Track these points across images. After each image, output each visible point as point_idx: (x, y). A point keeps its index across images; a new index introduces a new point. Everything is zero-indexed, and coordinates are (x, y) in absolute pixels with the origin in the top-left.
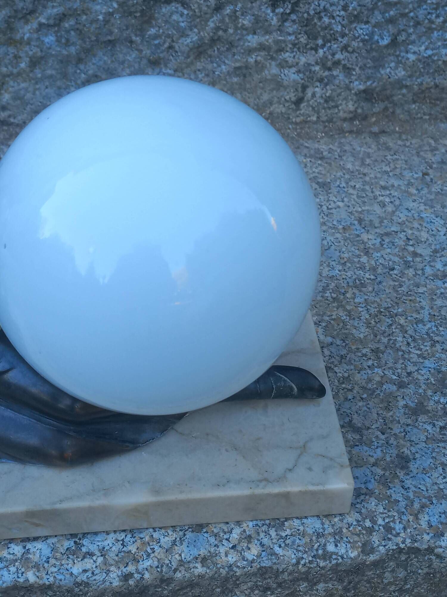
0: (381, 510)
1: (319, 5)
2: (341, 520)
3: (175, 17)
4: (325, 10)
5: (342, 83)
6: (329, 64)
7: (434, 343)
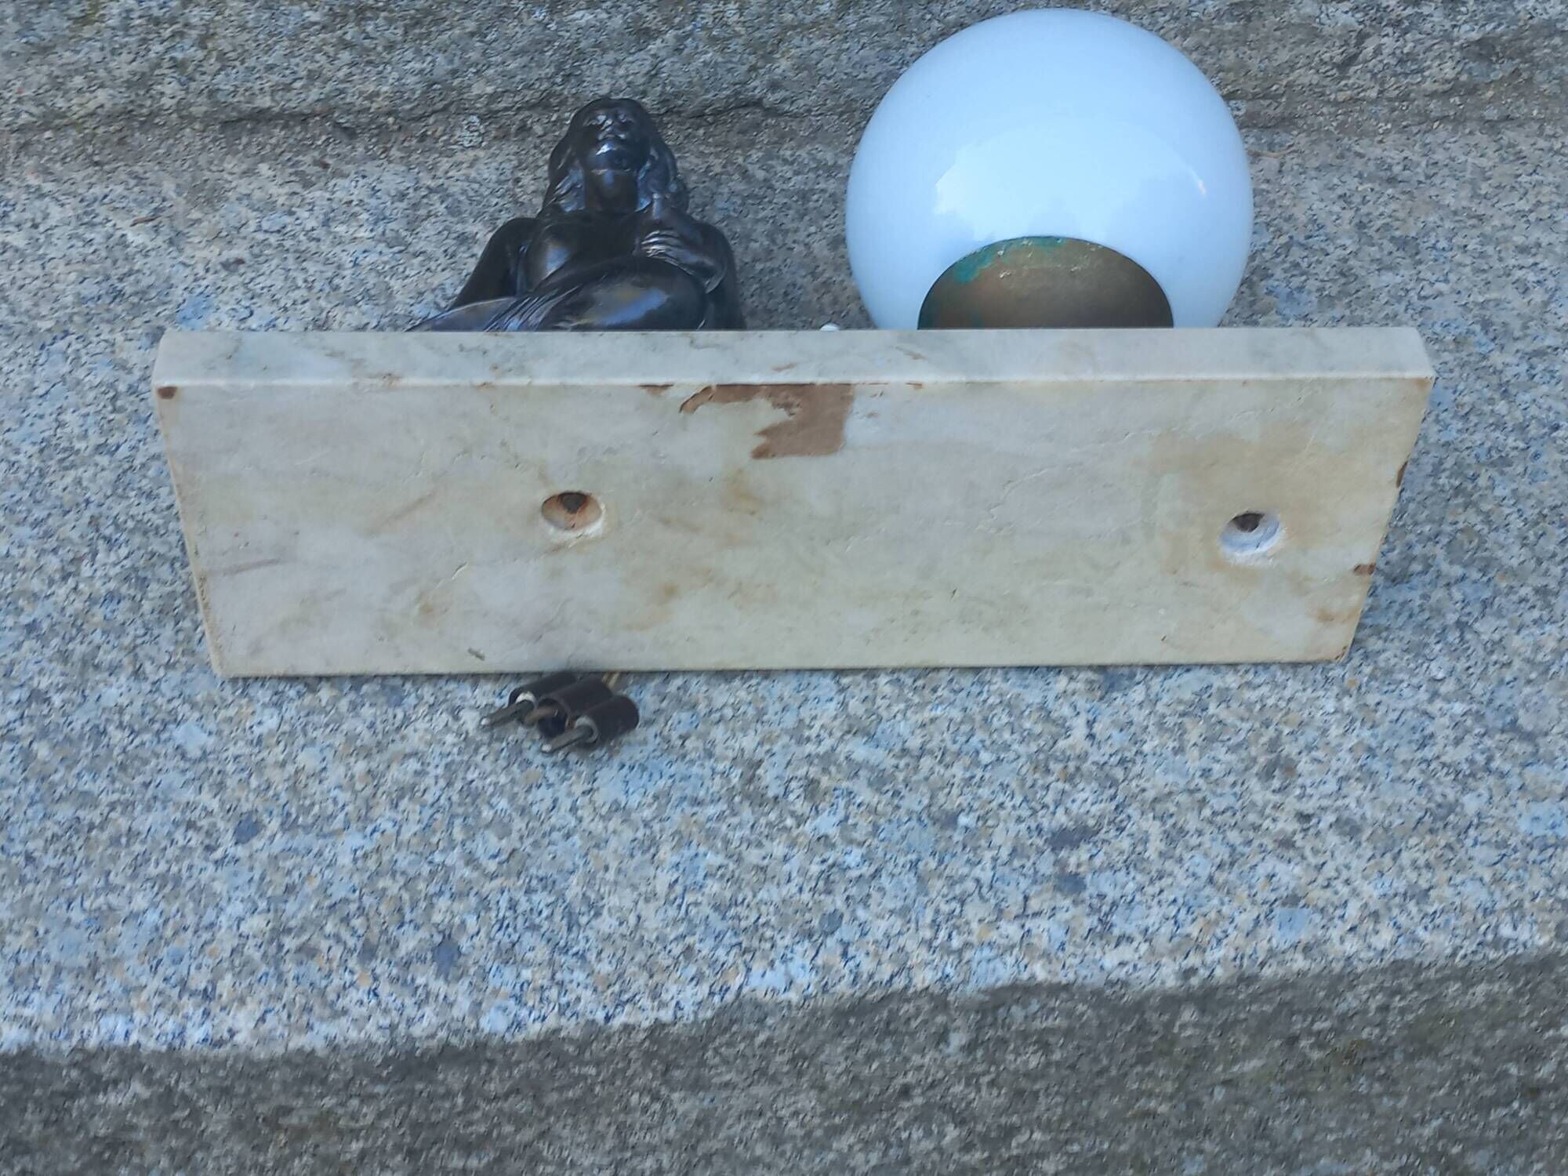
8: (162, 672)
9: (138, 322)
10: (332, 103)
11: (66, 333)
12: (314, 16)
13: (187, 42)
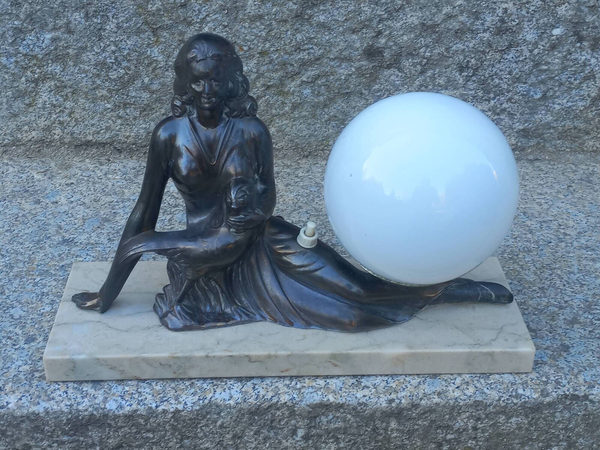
0: (553, 372)
1: (492, 71)
2: (527, 376)
3: (392, 78)
4: (496, 74)
5: (507, 124)
6: (498, 110)
7: (582, 285)
8: (11, 293)
9: (31, 198)
10: (114, 139)
11: (5, 200)
12: (109, 106)
13: (65, 114)
